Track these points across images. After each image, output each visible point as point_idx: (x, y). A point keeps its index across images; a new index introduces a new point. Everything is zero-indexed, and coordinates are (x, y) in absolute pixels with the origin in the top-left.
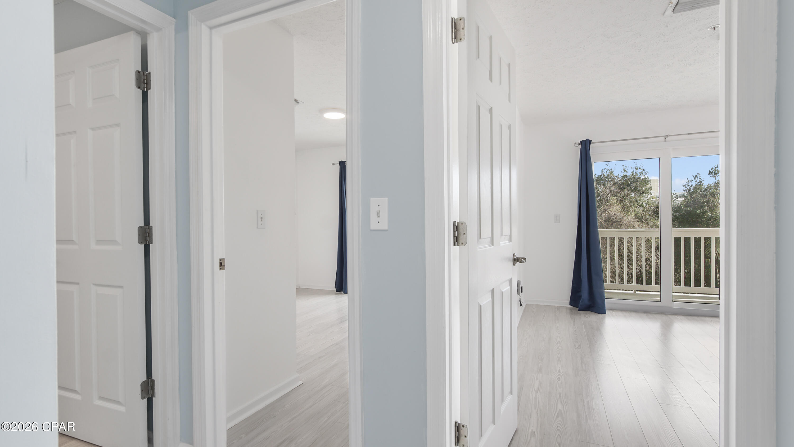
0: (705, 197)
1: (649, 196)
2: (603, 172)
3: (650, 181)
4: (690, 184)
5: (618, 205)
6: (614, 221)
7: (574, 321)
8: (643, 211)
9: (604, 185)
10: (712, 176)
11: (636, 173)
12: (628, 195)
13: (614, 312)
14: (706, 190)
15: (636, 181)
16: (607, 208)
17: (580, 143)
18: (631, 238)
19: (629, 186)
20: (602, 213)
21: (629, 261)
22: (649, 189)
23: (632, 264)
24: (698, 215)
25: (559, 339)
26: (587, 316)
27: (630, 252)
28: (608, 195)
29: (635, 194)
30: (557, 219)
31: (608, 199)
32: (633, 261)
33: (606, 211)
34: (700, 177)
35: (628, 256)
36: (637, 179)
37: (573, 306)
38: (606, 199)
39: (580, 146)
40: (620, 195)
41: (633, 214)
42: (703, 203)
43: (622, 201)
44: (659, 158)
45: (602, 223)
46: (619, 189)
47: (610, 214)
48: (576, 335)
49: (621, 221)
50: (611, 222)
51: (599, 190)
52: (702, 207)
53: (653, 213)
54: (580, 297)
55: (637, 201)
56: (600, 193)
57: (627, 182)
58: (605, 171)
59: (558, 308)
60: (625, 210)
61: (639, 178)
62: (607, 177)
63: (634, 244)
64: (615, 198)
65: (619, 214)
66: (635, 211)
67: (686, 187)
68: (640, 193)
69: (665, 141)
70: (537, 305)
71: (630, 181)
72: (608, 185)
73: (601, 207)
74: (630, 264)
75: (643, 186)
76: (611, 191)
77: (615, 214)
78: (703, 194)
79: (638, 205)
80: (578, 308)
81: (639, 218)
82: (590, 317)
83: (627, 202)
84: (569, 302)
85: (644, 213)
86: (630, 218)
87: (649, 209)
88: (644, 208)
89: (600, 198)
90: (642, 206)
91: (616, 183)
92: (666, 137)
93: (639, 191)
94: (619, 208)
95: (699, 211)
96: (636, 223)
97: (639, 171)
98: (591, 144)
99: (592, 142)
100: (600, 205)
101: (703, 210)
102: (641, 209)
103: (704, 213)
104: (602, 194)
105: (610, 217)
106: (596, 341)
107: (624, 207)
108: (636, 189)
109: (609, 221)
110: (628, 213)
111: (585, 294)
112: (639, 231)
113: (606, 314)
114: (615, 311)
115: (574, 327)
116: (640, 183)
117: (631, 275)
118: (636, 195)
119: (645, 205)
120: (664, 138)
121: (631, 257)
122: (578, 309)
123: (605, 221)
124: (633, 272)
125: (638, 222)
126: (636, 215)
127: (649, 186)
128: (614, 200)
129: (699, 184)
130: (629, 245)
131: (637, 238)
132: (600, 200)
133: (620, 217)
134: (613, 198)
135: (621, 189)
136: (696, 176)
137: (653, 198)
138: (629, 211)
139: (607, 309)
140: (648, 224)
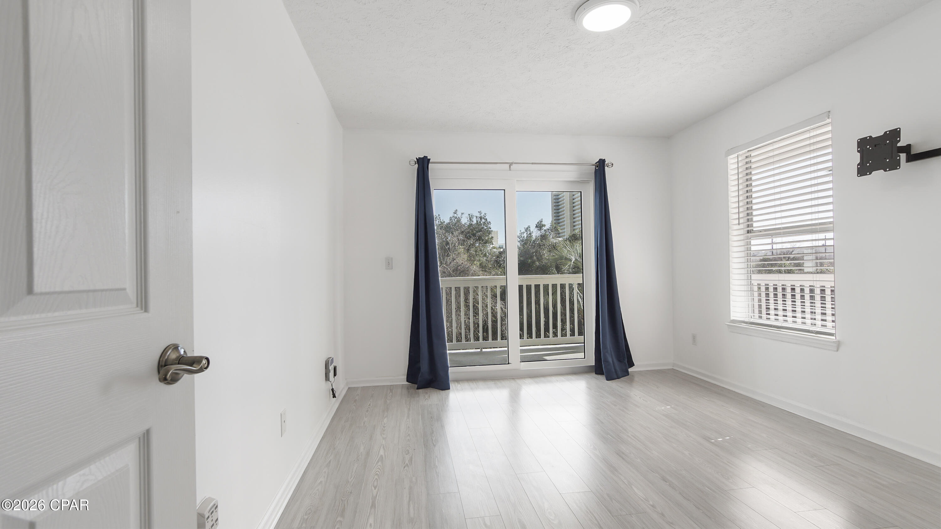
0: (534, 248)
1: (491, 246)
2: (451, 219)
3: (492, 231)
4: (523, 236)
5: (465, 254)
6: (462, 270)
7: (409, 409)
8: (486, 260)
9: (452, 233)
10: (538, 229)
11: (480, 222)
12: (473, 245)
13: (459, 385)
14: (534, 241)
15: (480, 231)
16: (455, 257)
17: (416, 161)
18: (477, 287)
19: (474, 235)
20: (451, 262)
21: (475, 311)
22: (491, 239)
23: (478, 314)
24: (529, 264)
25: (382, 452)
26: (427, 396)
27: (476, 302)
28: (456, 244)
29: (480, 243)
30: (389, 264)
31: (456, 248)
32: (479, 311)
33: (454, 260)
34: (530, 229)
35: (474, 306)
36: (481, 229)
37: (410, 383)
38: (454, 248)
39: (417, 165)
40: (467, 244)
41: (478, 264)
42: (533, 253)
43: (468, 250)
44: (504, 190)
45: (451, 272)
46: (465, 237)
47: (458, 263)
48: (408, 438)
49: (467, 271)
50: (458, 272)
51: (447, 238)
52: (531, 257)
53: (495, 262)
54: (419, 369)
55: (481, 250)
56: (449, 241)
57: (473, 231)
58: (453, 219)
59: (391, 388)
60: (471, 259)
61: (483, 228)
62: (455, 225)
63: (480, 293)
64: (462, 247)
65: (466, 263)
66: (479, 260)
67: (520, 239)
68: (484, 243)
69: (510, 170)
70: (364, 387)
71: (475, 230)
72: (456, 233)
73: (449, 256)
74: (476, 314)
75: (486, 236)
76: (458, 239)
77: (462, 263)
78: (532, 245)
79: (482, 254)
80: (417, 384)
81: (483, 267)
82: (431, 397)
83: (472, 251)
84: (406, 377)
85: (487, 263)
86: (475, 268)
87: (491, 258)
88: (487, 257)
89: (449, 247)
90: (485, 255)
91: (463, 232)
92: (511, 164)
93: (483, 240)
94: (465, 256)
95: (530, 260)
96: (481, 272)
97: (483, 221)
98: (429, 164)
99: (430, 161)
100: (448, 253)
101: (532, 260)
102: (485, 258)
103: (534, 262)
104: (450, 243)
105: (458, 266)
106: (435, 444)
107: (470, 256)
108: (480, 239)
109: (457, 271)
110: (474, 262)
111: (424, 366)
112: (484, 279)
113: (449, 389)
114: (460, 382)
115: (408, 420)
116: (483, 233)
117: (478, 324)
118: (480, 245)
119: (488, 254)
120: (508, 165)
121: (477, 306)
122: (416, 386)
123: (453, 271)
124: (479, 321)
125: (483, 271)
126: (480, 265)
127: (490, 236)
128: (461, 249)
129: (529, 235)
130: (475, 295)
131: (482, 287)
132: (449, 248)
133: (467, 266)
134: (461, 246)
135: (469, 238)
136: (527, 228)
137: (494, 248)
138: (475, 260)
139: (451, 381)
140: (491, 273)
